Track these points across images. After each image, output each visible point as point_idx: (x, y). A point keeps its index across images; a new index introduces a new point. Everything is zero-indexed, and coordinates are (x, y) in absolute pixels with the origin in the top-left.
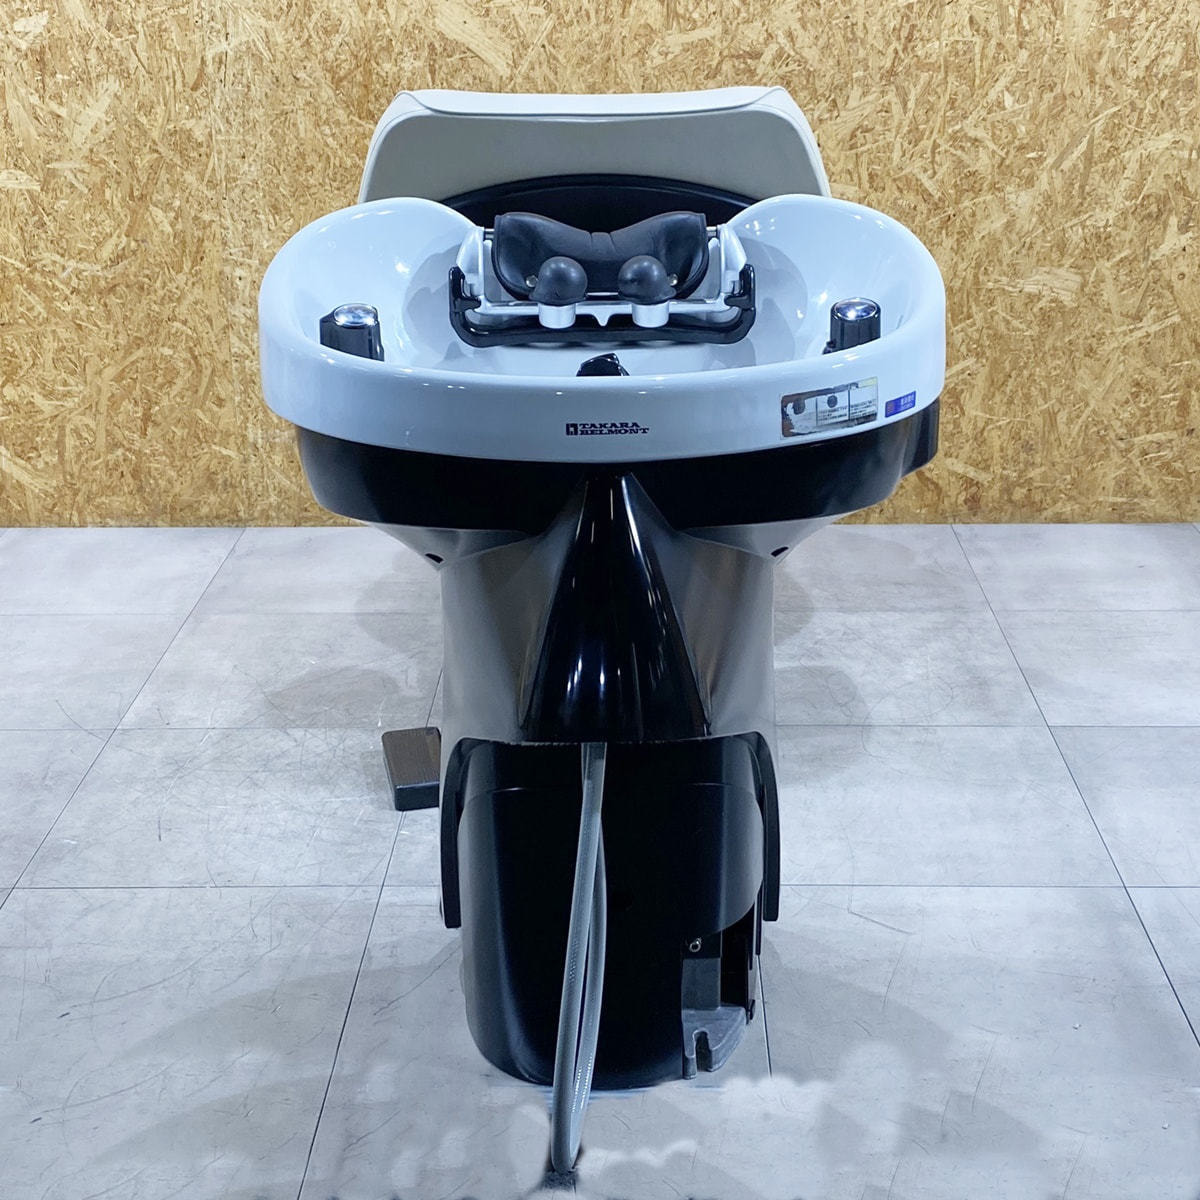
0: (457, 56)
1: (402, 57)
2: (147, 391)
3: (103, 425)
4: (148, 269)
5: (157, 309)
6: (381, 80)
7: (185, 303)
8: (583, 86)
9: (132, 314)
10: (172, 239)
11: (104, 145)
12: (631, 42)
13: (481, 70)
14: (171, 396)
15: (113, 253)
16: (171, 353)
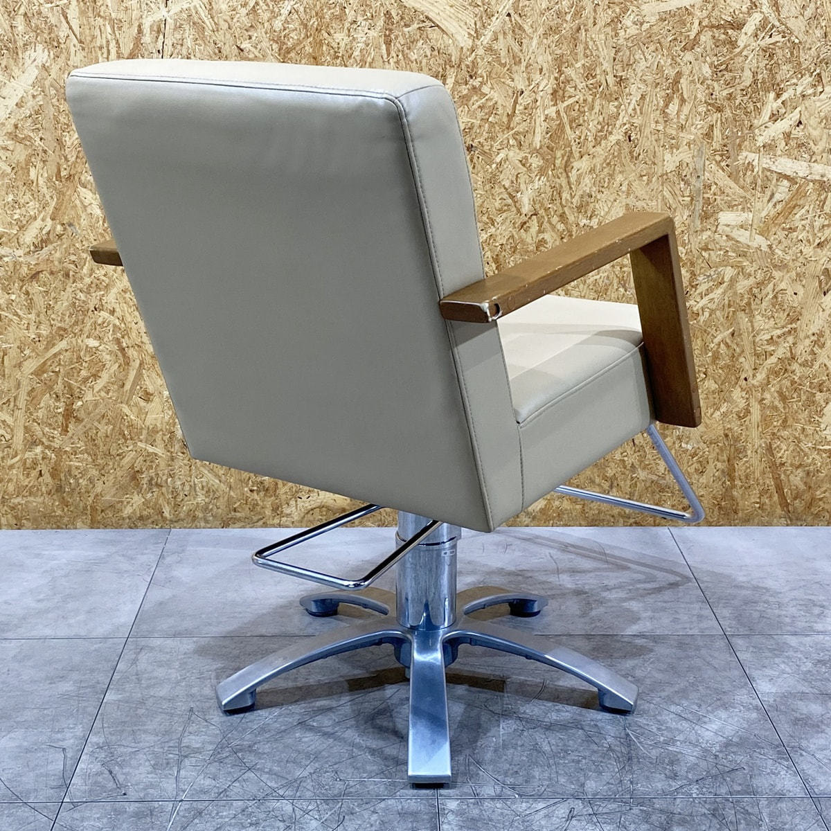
0: (415, 26)
1: (355, 26)
2: (70, 387)
3: (21, 422)
4: (73, 254)
5: (83, 298)
6: (332, 51)
7: (114, 291)
8: (550, 58)
9: (56, 302)
10: (101, 222)
11: (30, 120)
12: (604, 10)
13: (441, 41)
14: (96, 390)
15: (36, 237)
16: (98, 345)
